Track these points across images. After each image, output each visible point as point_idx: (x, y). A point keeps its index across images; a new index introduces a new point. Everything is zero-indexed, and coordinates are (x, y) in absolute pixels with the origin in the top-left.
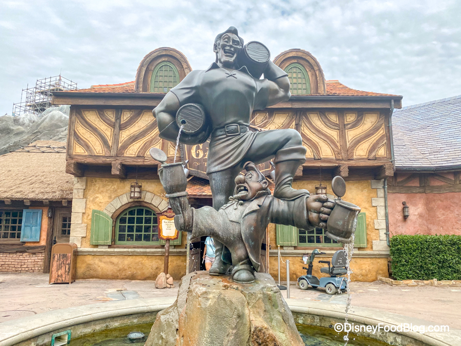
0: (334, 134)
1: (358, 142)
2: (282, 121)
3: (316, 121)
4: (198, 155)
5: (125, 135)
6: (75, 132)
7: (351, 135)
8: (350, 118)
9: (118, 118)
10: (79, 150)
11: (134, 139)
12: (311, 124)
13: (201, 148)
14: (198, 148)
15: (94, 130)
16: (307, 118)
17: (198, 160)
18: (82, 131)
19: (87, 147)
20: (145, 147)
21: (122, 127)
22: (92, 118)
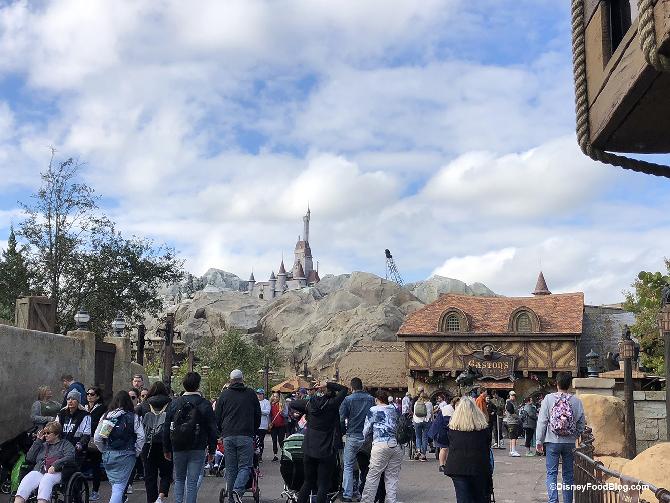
0: (545, 354)
1: (558, 358)
2: (517, 347)
3: (536, 347)
5: (434, 355)
6: (409, 354)
7: (555, 354)
8: (554, 345)
9: (430, 346)
10: (412, 364)
11: (439, 358)
12: (533, 348)
15: (418, 353)
16: (531, 345)
18: (412, 354)
19: (415, 361)
20: (445, 362)
21: (432, 351)
22: (417, 346)
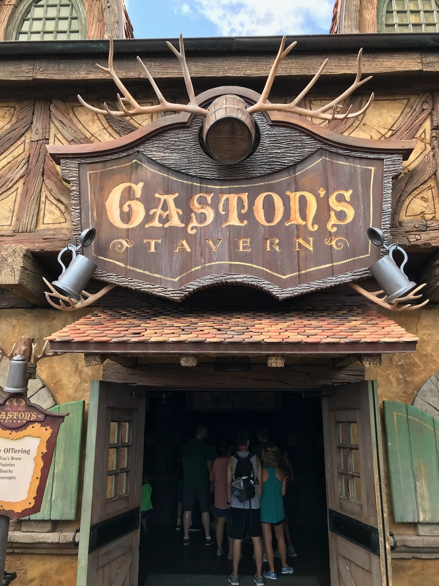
2: (391, 121)
4: (126, 217)
13: (138, 195)
14: (128, 195)
17: (128, 234)
